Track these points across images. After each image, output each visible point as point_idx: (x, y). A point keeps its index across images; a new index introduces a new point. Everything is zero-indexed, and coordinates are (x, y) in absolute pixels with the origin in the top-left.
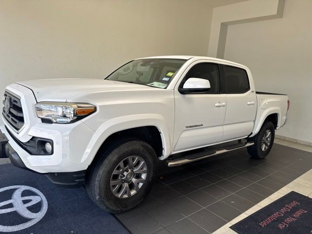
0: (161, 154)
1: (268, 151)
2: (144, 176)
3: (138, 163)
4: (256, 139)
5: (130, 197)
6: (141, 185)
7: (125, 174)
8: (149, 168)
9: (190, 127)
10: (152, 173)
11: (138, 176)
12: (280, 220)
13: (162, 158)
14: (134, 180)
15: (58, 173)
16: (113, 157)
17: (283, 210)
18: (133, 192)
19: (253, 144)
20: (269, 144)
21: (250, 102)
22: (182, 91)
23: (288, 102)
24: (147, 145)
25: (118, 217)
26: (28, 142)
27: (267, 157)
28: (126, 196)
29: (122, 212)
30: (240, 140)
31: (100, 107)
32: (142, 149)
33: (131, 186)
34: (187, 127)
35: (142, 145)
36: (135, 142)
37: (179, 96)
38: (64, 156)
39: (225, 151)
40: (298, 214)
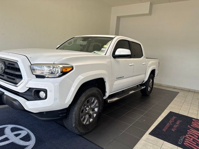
0: (104, 95)
1: (151, 90)
2: (96, 110)
3: (94, 102)
4: (146, 84)
5: (90, 123)
6: (95, 115)
7: (87, 109)
8: (99, 104)
9: (119, 78)
10: (101, 107)
11: (93, 110)
12: (171, 127)
13: (105, 98)
14: (91, 112)
16: (82, 98)
17: (170, 122)
18: (91, 120)
19: (145, 87)
20: (151, 87)
21: (144, 63)
22: (115, 56)
23: (159, 63)
24: (99, 90)
25: (84, 137)
26: (26, 92)
28: (88, 123)
29: (86, 133)
30: (137, 86)
31: (75, 66)
32: (97, 92)
33: (90, 116)
34: (117, 78)
35: (97, 90)
36: (93, 88)
38: (55, 99)
39: (133, 92)
40: (178, 122)
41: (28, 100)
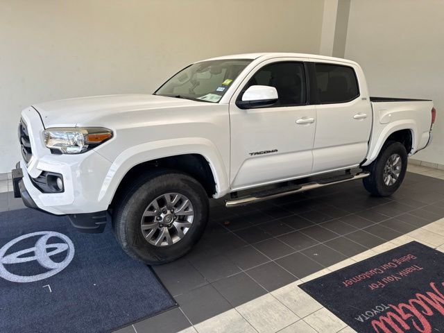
1: (396, 186)
2: (190, 220)
3: (180, 202)
4: (374, 169)
5: (171, 246)
6: (186, 230)
7: (162, 216)
8: (195, 209)
9: (258, 153)
10: (201, 215)
11: (182, 219)
13: (216, 196)
14: (176, 224)
15: (77, 215)
16: (140, 194)
18: (176, 240)
19: (368, 174)
20: (398, 175)
21: (359, 114)
23: (433, 111)
25: (155, 269)
26: (39, 177)
27: (396, 195)
28: (165, 244)
29: (161, 264)
30: (348, 171)
31: (117, 131)
32: (182, 184)
33: (173, 232)
34: (252, 154)
35: (182, 180)
36: (172, 175)
37: (236, 111)
38: (76, 193)
41: (43, 191)
